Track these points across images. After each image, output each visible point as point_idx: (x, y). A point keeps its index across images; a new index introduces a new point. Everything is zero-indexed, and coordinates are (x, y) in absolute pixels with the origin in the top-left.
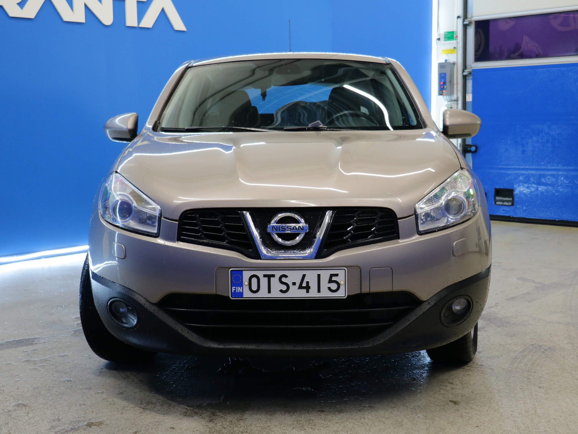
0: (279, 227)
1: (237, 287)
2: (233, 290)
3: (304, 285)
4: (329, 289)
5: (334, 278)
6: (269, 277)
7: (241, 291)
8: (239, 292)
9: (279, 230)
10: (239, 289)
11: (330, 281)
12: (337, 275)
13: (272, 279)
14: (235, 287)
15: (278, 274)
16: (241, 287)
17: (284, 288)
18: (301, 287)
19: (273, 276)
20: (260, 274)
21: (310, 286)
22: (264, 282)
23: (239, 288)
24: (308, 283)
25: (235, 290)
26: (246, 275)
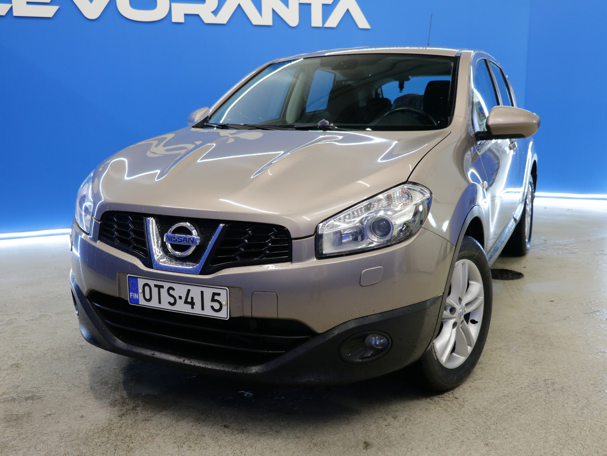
0: (172, 237)
1: (134, 294)
2: (131, 295)
3: (189, 300)
4: (212, 307)
5: (216, 298)
6: (160, 287)
7: (137, 298)
8: (135, 298)
9: (172, 240)
10: (136, 296)
11: (213, 300)
12: (219, 294)
13: (161, 289)
14: (132, 293)
15: (167, 285)
16: (137, 294)
17: (172, 301)
18: (186, 302)
19: (162, 287)
20: (152, 283)
21: (194, 302)
22: (155, 291)
23: (135, 294)
24: (192, 298)
25: (132, 295)
26: (141, 282)
